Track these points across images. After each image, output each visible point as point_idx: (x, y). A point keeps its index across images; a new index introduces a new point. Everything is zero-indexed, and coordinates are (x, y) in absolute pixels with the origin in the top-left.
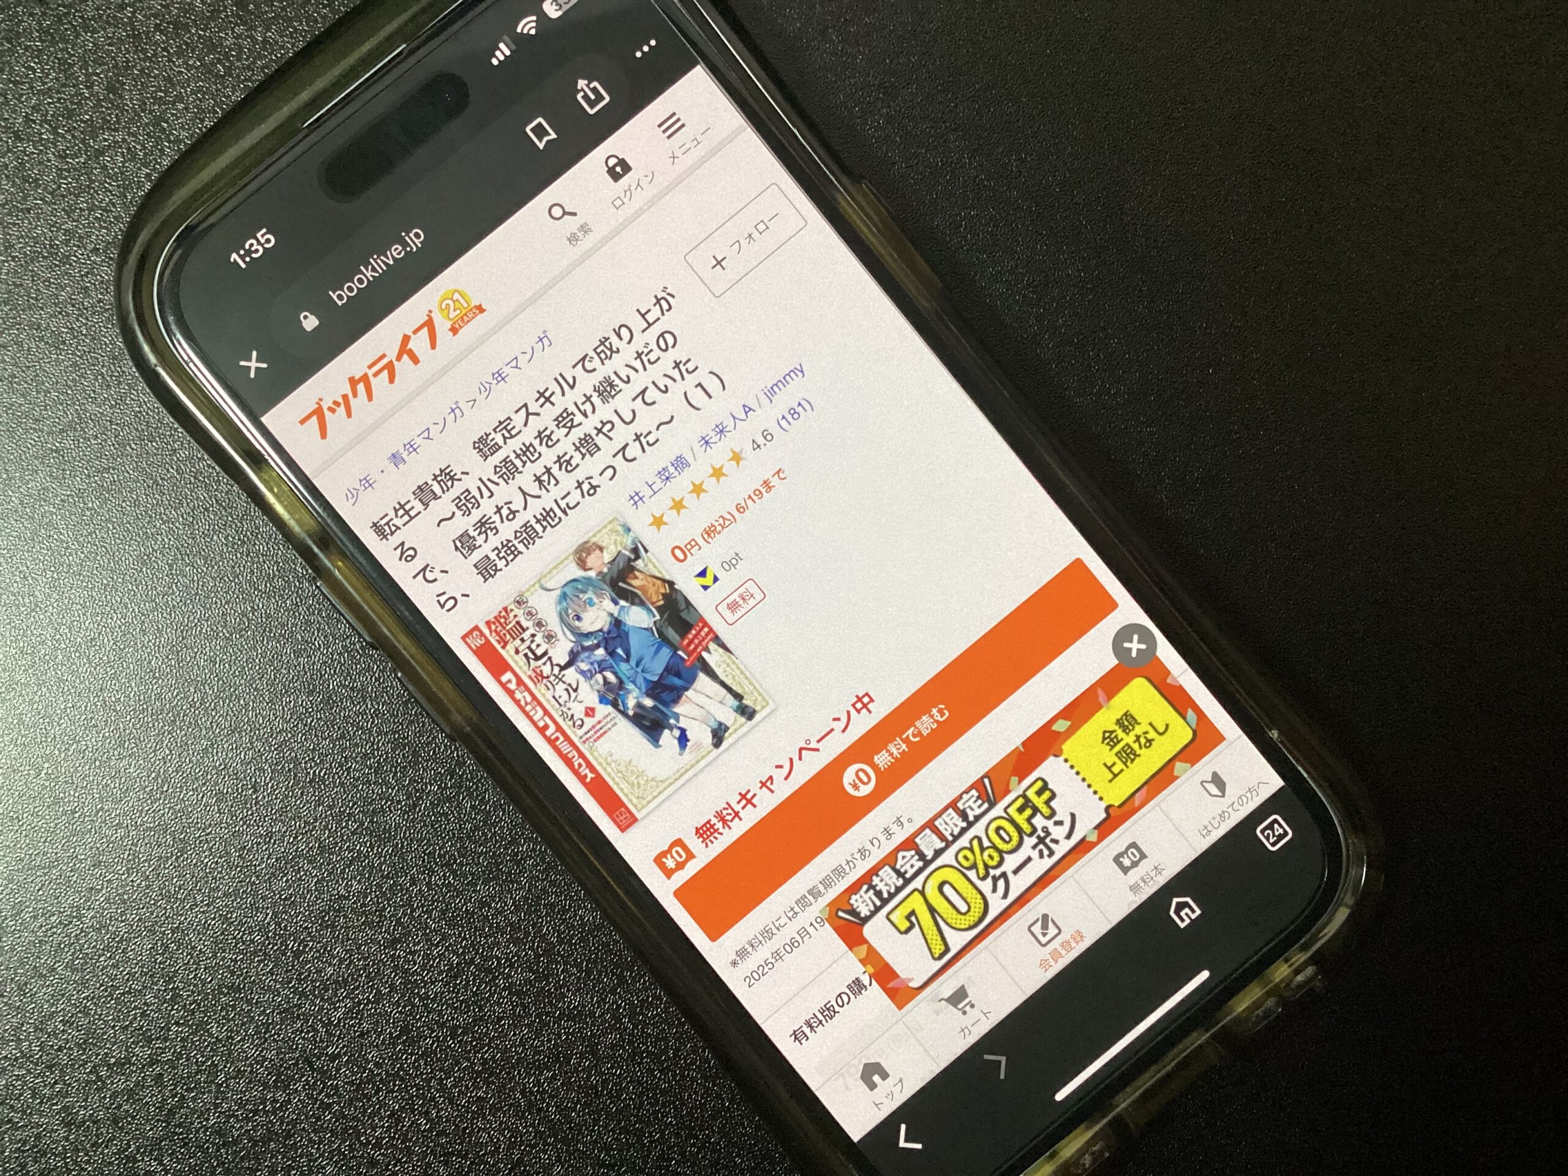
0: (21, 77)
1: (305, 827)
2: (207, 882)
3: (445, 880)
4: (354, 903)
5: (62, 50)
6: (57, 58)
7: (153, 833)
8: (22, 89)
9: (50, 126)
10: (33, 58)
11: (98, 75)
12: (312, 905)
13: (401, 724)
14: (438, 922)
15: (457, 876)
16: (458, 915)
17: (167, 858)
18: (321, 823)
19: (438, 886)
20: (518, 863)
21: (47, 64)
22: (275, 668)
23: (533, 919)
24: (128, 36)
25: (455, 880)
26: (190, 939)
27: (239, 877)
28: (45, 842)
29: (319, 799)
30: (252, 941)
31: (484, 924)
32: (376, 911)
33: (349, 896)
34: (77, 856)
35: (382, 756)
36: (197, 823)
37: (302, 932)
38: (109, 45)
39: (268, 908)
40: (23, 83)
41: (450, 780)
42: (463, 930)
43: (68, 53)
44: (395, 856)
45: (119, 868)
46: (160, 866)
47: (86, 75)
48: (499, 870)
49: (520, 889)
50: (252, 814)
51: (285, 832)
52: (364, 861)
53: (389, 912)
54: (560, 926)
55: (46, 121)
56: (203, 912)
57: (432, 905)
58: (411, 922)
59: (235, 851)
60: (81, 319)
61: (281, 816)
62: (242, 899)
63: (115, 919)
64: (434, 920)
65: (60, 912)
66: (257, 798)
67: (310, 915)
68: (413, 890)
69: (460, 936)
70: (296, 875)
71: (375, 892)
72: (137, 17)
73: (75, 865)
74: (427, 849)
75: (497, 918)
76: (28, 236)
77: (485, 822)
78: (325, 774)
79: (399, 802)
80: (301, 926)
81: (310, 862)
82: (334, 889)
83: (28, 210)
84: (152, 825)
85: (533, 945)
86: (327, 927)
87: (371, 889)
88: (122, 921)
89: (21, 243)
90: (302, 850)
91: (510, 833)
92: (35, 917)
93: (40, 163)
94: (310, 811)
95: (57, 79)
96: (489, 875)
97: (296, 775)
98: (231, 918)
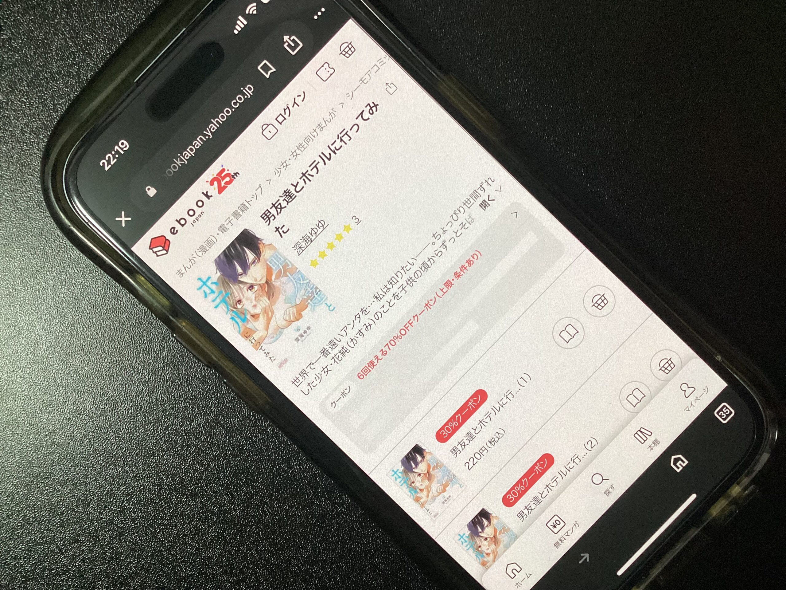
0: (18, 107)
1: (188, 520)
2: (136, 550)
3: (265, 548)
4: (217, 561)
5: (39, 91)
6: (38, 96)
7: (105, 524)
8: (19, 114)
9: (35, 134)
10: (23, 96)
11: (60, 104)
12: (194, 562)
13: (239, 461)
14: (263, 571)
15: (272, 545)
16: (273, 567)
17: (115, 538)
18: (197, 518)
19: (261, 550)
20: (305, 538)
21: (32, 100)
22: (169, 432)
23: (314, 568)
24: (76, 82)
25: (271, 547)
26: (127, 581)
27: (154, 547)
28: (47, 530)
29: (195, 504)
30: (162, 582)
31: (288, 571)
32: (229, 565)
33: (214, 557)
34: (65, 538)
35: (228, 480)
36: (130, 518)
37: (189, 577)
38: (67, 87)
39: (169, 564)
40: (19, 110)
41: (267, 492)
42: (276, 574)
43: (44, 93)
44: (238, 535)
45: (88, 543)
46: (110, 542)
47: (55, 105)
48: (295, 541)
49: (307, 552)
50: (159, 513)
51: (177, 523)
52: (221, 538)
53: (235, 566)
54: (330, 571)
55: (33, 131)
56: (135, 567)
57: (259, 561)
58: (247, 571)
59: (151, 534)
60: (56, 242)
61: (175, 514)
62: (155, 559)
63: (88, 571)
64: (261, 569)
65: (57, 568)
66: (162, 504)
67: (192, 567)
68: (248, 553)
69: (275, 578)
70: (184, 546)
71: (228, 554)
72: (80, 71)
73: (64, 542)
74: (255, 530)
75: (295, 568)
76: (25, 196)
77: (286, 516)
78: (198, 490)
79: (239, 505)
80: (188, 574)
81: (192, 539)
82: (205, 553)
83: (25, 182)
84: (105, 520)
85: (315, 581)
86: (203, 574)
87: (225, 553)
88: (91, 573)
89: (22, 200)
90: (187, 532)
91: (300, 521)
92: (44, 571)
93: (31, 155)
94: (190, 512)
95: (37, 107)
96: (289, 544)
97: (182, 491)
98: (150, 569)
